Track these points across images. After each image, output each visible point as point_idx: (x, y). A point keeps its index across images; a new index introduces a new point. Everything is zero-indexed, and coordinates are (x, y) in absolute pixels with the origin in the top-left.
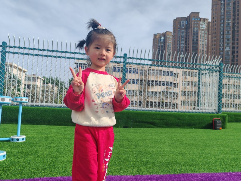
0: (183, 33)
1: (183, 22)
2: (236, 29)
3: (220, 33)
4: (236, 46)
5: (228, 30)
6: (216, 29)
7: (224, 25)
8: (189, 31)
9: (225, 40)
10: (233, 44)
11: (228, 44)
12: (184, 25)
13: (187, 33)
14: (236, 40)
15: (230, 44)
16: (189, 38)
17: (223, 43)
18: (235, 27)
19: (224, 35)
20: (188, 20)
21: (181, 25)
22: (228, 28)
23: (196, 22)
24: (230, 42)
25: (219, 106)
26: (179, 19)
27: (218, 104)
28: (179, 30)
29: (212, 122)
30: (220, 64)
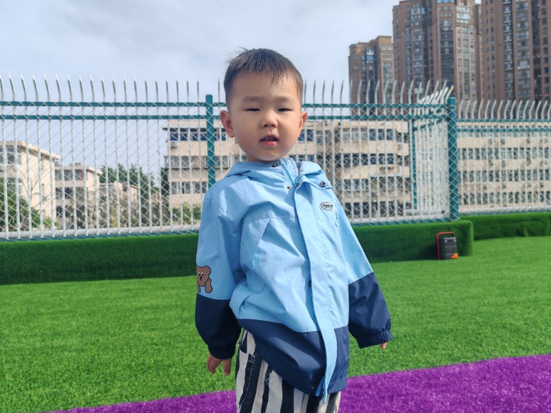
0: (417, 38)
1: (416, 11)
2: (540, 16)
3: (504, 28)
4: (542, 55)
5: (523, 19)
6: (494, 20)
7: (511, 9)
8: (431, 30)
9: (517, 45)
10: (535, 52)
11: (524, 53)
12: (418, 18)
13: (426, 36)
14: (542, 41)
15: (530, 54)
16: (431, 48)
17: (513, 52)
18: (538, 10)
19: (512, 32)
20: (428, 5)
21: (412, 18)
22: (522, 15)
23: (446, 8)
24: (527, 48)
25: (452, 203)
26: (406, 4)
27: (450, 199)
28: (407, 30)
29: (434, 242)
30: (449, 101)
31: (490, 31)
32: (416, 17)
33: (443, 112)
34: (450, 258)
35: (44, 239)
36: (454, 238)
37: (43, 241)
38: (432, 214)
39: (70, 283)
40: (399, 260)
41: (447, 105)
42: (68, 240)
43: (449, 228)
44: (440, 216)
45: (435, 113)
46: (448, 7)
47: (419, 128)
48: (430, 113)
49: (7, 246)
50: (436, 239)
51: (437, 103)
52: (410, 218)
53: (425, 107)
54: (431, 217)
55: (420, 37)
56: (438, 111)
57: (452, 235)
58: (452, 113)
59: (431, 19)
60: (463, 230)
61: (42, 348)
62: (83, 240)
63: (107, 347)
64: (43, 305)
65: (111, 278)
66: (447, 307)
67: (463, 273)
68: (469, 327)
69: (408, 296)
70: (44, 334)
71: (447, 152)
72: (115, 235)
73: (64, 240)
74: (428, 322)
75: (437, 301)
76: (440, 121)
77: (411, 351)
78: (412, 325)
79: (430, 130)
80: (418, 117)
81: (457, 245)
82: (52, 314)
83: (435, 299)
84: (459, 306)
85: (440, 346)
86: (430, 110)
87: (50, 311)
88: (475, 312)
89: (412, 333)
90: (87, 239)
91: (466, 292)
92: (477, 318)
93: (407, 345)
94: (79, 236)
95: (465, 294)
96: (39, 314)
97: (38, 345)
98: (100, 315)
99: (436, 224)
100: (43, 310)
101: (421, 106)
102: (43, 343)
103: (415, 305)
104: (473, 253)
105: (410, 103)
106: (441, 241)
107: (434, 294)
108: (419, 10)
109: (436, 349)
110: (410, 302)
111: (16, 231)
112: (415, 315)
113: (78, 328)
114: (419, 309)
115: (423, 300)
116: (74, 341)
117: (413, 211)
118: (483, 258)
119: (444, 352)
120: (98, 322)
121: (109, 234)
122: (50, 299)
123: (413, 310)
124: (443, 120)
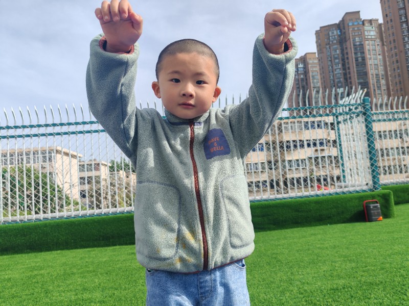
0: (336, 51)
1: (333, 33)
6: (395, 34)
7: (407, 25)
8: (346, 45)
12: (335, 38)
20: (342, 28)
21: (331, 38)
23: (356, 29)
25: (374, 177)
26: (325, 28)
27: (372, 174)
28: (328, 47)
29: (362, 208)
30: (364, 100)
31: (392, 42)
32: (333, 37)
33: (360, 109)
34: (376, 220)
35: (74, 218)
36: (378, 204)
37: (73, 219)
38: (358, 186)
39: (93, 249)
40: (335, 223)
41: (363, 104)
42: (90, 218)
43: (373, 197)
44: (365, 188)
45: (354, 110)
46: (358, 28)
47: (342, 122)
48: (350, 110)
49: (50, 224)
50: (363, 206)
51: (355, 103)
52: (341, 190)
53: (346, 106)
54: (358, 189)
55: (338, 51)
56: (356, 108)
57: (377, 203)
58: (367, 109)
59: (345, 38)
60: (385, 198)
61: (76, 300)
62: (101, 217)
63: (121, 299)
64: (74, 266)
65: (120, 244)
66: (376, 262)
67: (388, 233)
68: (395, 279)
69: (344, 254)
70: (76, 289)
71: (366, 138)
72: (122, 213)
73: (88, 218)
74: (362, 276)
75: (368, 257)
76: (358, 116)
77: (349, 300)
78: (349, 278)
79: (351, 122)
80: (341, 114)
81: (381, 210)
82: (81, 273)
83: (366, 255)
84: (386, 261)
85: (372, 296)
86: (349, 108)
87: (80, 271)
88: (399, 266)
89: (349, 285)
90: (103, 217)
91: (391, 249)
92: (402, 271)
93: (346, 295)
94: (98, 215)
95: (391, 251)
96: (72, 274)
97: (73, 298)
98: (114, 274)
99: (363, 194)
100: (75, 271)
101: (343, 105)
102: (76, 297)
103: (350, 261)
104: (395, 215)
105: (333, 104)
106: (367, 207)
107: (365, 251)
108: (335, 32)
109: (369, 299)
110: (346, 259)
111: (55, 212)
112: (350, 270)
113: (100, 284)
114: (353, 265)
115: (356, 257)
116: (97, 295)
117: (343, 184)
118: (403, 219)
119: (376, 301)
120: (113, 279)
121: (118, 212)
122: (79, 262)
123: (349, 265)
124: (361, 115)
